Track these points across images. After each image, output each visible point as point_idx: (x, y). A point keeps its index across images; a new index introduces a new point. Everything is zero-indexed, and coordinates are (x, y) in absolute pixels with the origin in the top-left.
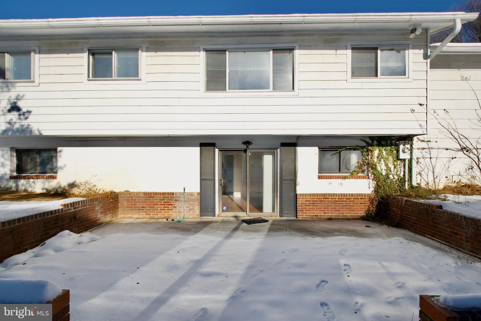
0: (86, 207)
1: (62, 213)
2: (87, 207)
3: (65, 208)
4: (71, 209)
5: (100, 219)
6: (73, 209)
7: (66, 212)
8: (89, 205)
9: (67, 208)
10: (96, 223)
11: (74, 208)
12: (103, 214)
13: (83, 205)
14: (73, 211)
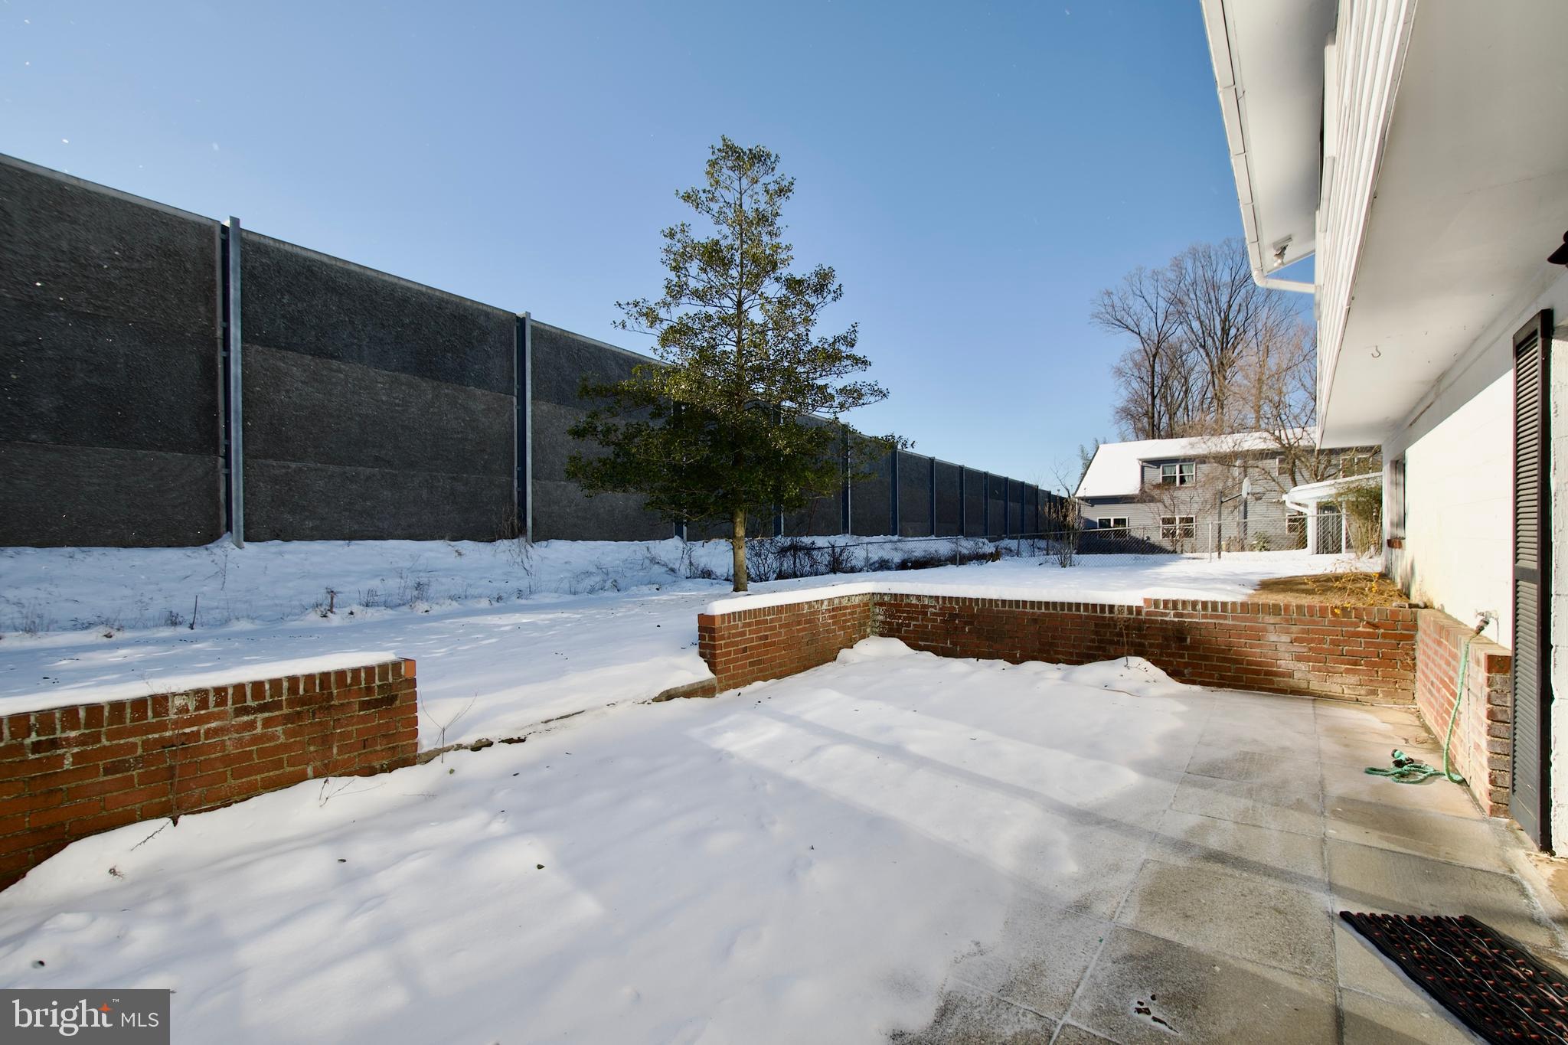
0: (1221, 621)
1: (1140, 617)
2: (1225, 622)
3: (1148, 607)
4: (1166, 615)
5: (1291, 675)
6: (1175, 616)
7: (1153, 618)
8: (1234, 618)
9: (1152, 609)
10: (1272, 682)
11: (1177, 615)
12: (1311, 664)
13: (1211, 615)
14: (1173, 621)
